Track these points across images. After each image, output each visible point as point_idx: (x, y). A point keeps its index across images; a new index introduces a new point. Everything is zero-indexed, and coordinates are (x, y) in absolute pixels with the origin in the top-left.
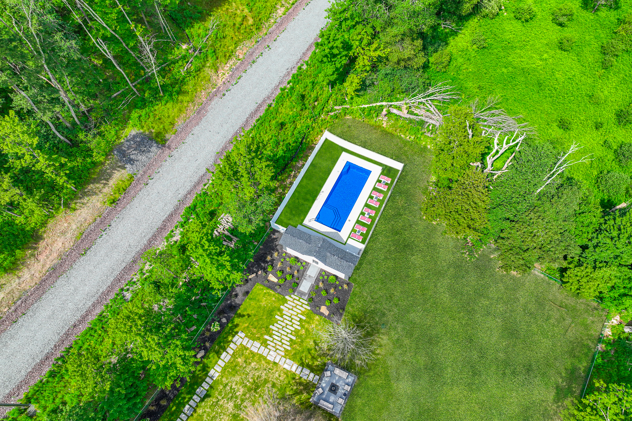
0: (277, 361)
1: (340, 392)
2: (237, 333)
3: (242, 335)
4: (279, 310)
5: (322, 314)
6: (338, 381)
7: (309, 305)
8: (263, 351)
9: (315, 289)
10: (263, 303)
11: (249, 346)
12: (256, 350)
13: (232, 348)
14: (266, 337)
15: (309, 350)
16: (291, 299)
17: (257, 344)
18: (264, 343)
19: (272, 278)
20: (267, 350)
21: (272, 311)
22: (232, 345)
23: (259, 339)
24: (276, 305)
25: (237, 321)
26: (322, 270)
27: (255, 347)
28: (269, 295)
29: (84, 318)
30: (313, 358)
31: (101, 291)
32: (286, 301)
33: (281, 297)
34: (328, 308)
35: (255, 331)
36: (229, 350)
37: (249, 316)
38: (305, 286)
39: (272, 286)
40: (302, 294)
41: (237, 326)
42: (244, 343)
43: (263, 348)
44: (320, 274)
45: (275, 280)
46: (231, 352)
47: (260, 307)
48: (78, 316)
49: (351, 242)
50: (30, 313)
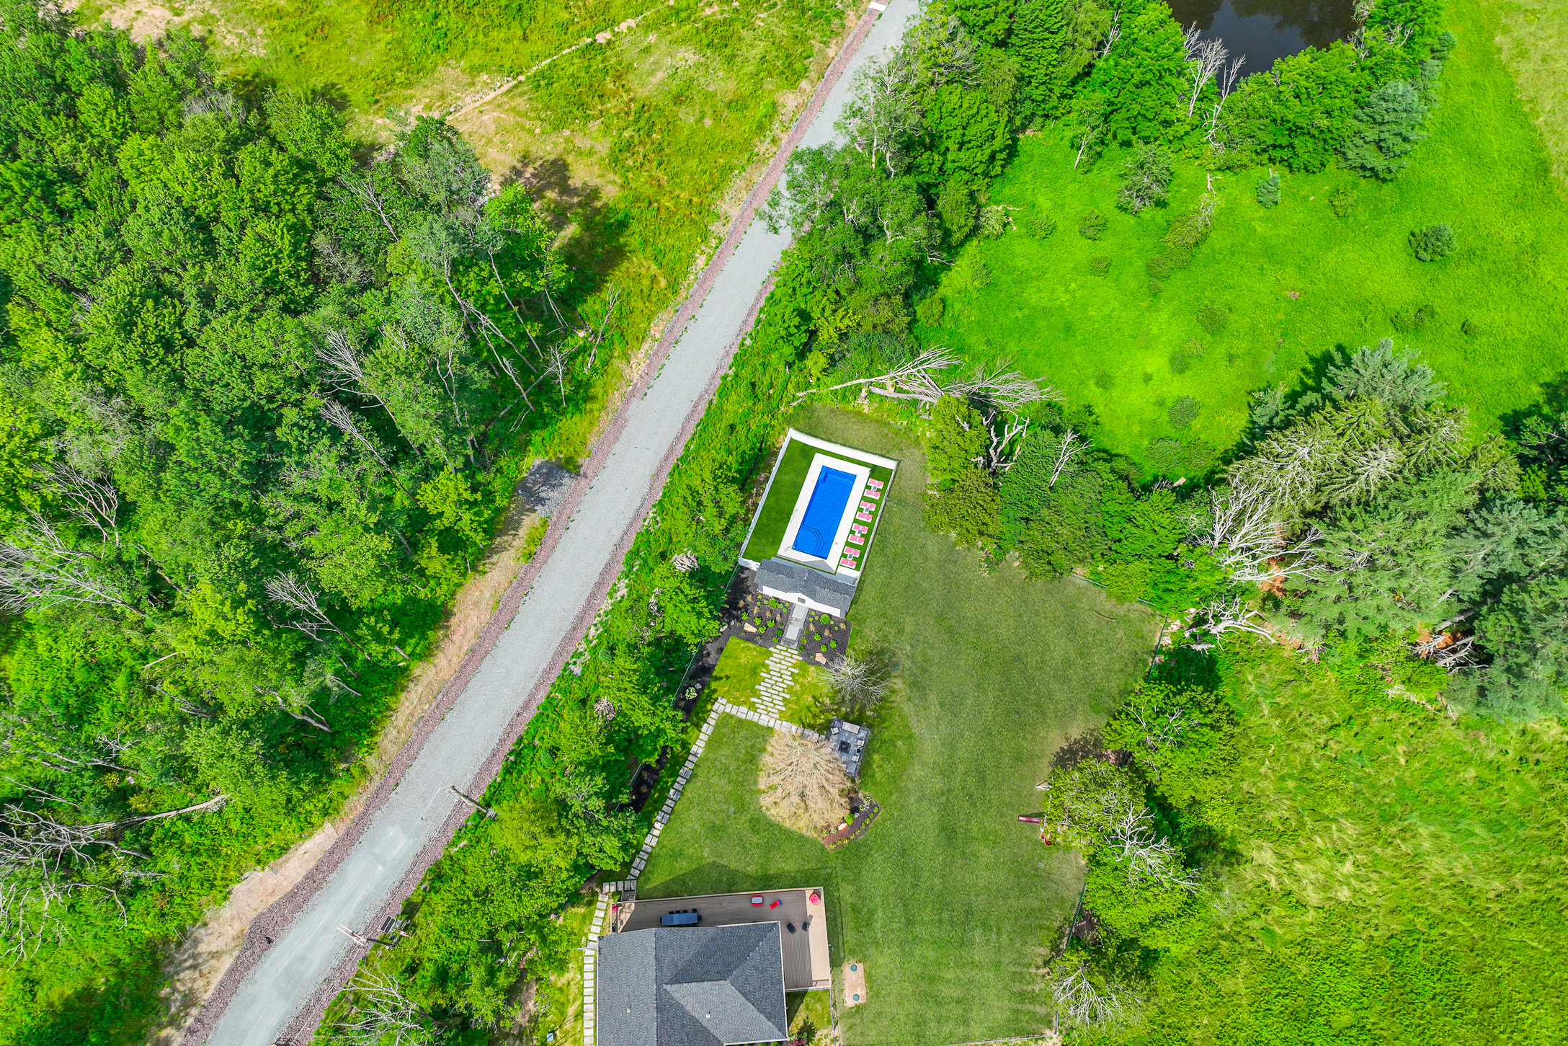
0: (771, 725)
1: (853, 749)
2: (716, 699)
3: (724, 701)
4: (764, 665)
5: (818, 663)
6: (848, 738)
7: (800, 654)
8: (752, 716)
9: (806, 634)
10: (743, 660)
11: (734, 712)
12: (743, 716)
13: (713, 719)
14: (754, 700)
15: (808, 708)
16: (777, 651)
17: (744, 709)
18: (752, 707)
19: (749, 628)
20: (757, 715)
21: (756, 668)
22: (713, 715)
23: (744, 703)
24: (760, 660)
25: (714, 685)
26: (810, 610)
27: (742, 712)
28: (749, 649)
29: (526, 706)
30: (814, 716)
31: (541, 669)
32: (771, 654)
33: (763, 649)
34: (824, 654)
35: (738, 694)
36: (709, 720)
37: (727, 677)
38: (792, 632)
39: (750, 638)
40: (789, 642)
41: (715, 691)
42: (728, 710)
43: (751, 713)
44: (809, 615)
45: (754, 630)
46: (713, 722)
47: (739, 665)
48: (520, 702)
49: (842, 570)
50: (457, 707)
